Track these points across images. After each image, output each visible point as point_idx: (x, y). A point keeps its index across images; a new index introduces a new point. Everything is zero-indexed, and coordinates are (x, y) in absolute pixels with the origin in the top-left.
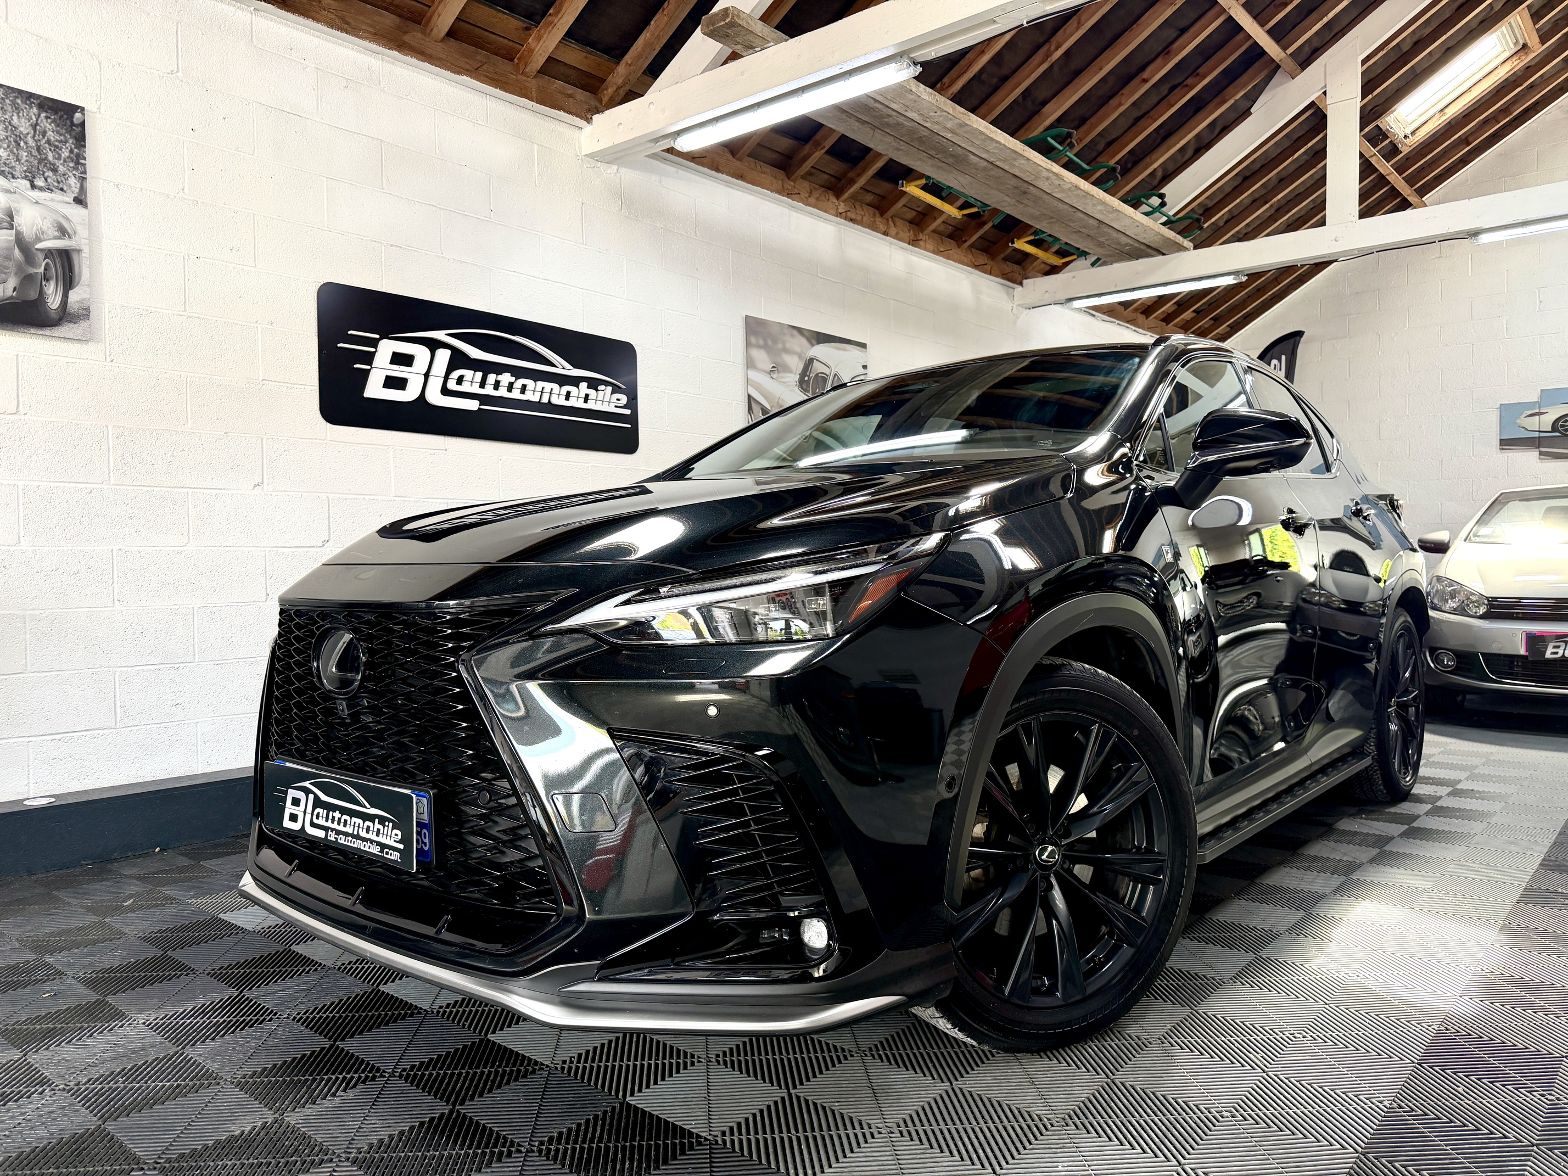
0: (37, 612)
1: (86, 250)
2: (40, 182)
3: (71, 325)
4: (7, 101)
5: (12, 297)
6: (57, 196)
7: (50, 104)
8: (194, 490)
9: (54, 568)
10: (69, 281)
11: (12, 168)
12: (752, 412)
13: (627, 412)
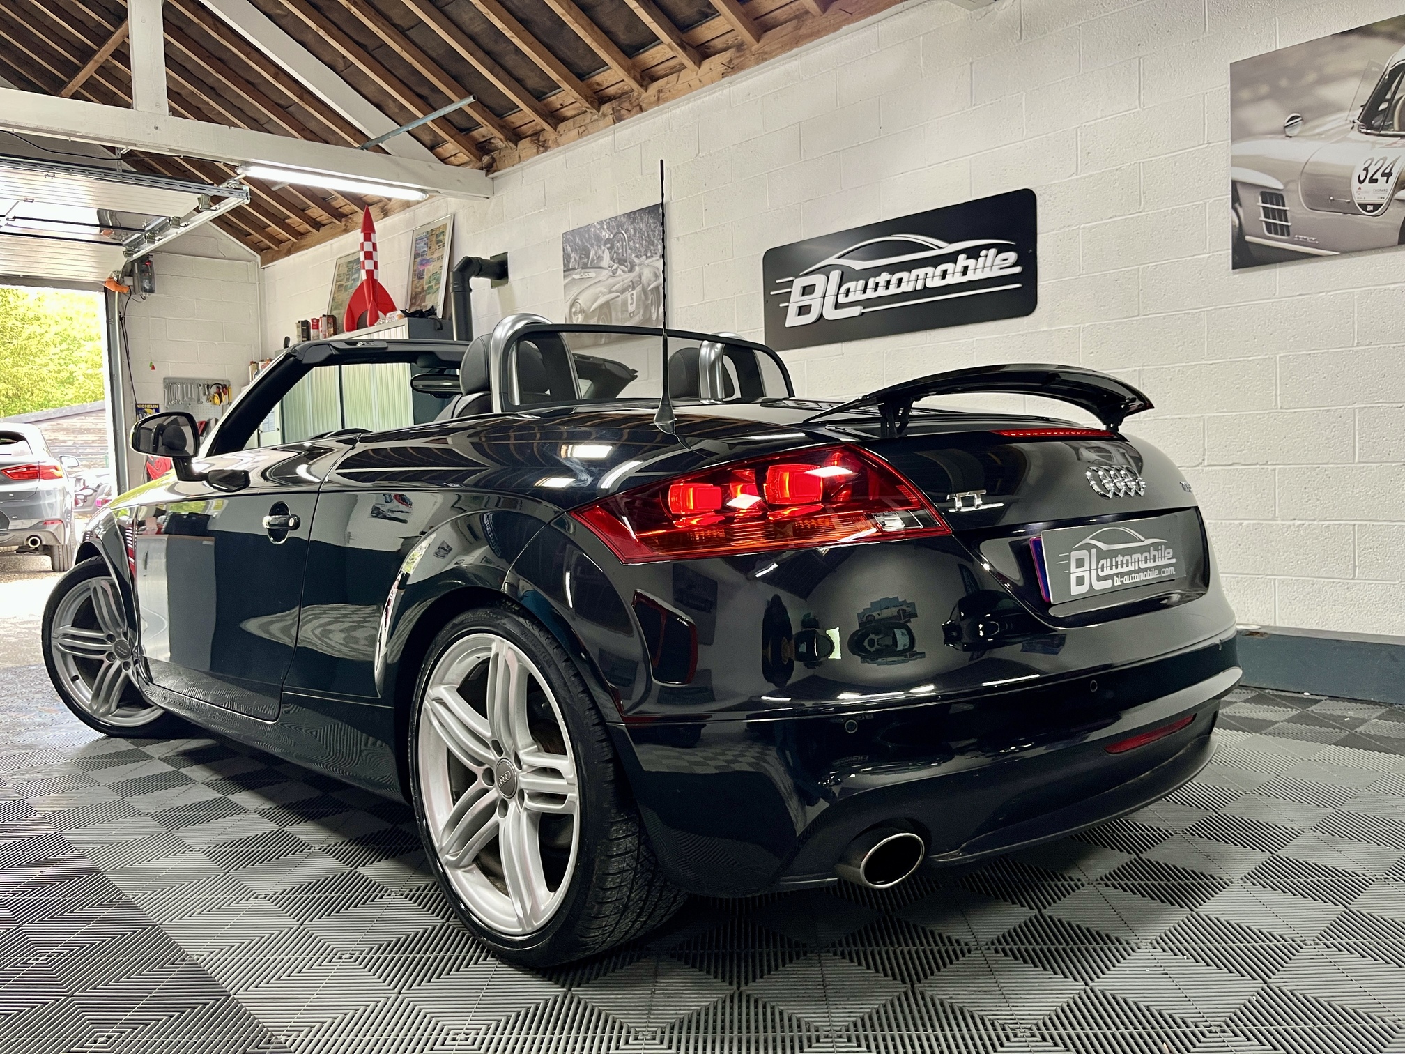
4: (639, 217)
5: (641, 320)
6: (655, 258)
7: (652, 209)
12: (1240, 205)
13: (1017, 270)
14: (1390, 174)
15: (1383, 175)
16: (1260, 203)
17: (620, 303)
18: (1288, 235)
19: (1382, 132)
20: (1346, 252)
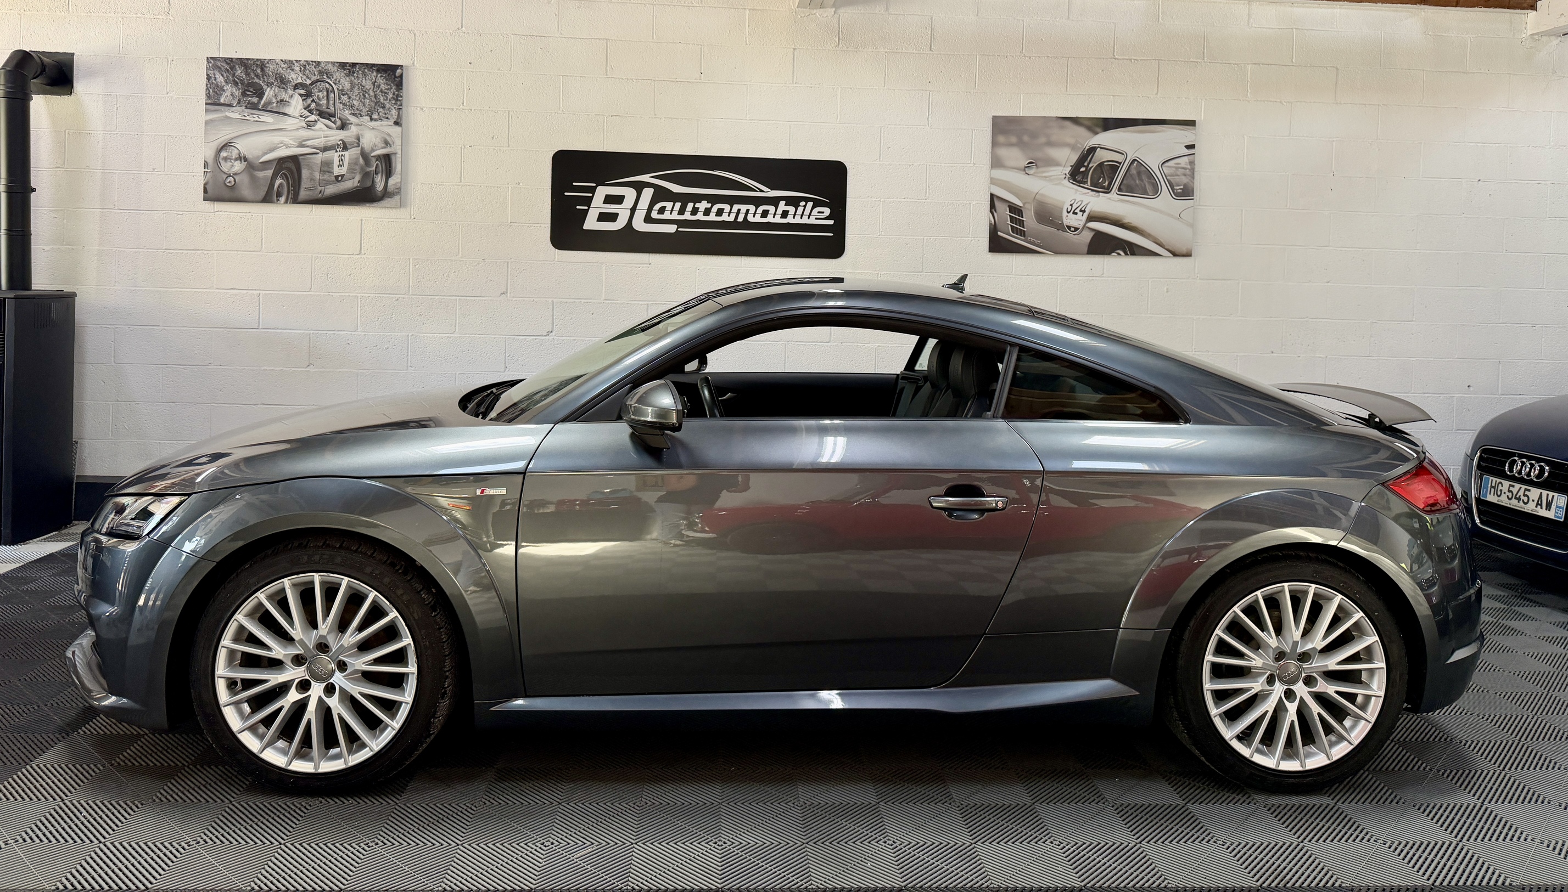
0: (365, 371)
1: (399, 152)
2: (375, 116)
3: (389, 199)
4: (360, 72)
5: (357, 187)
6: (385, 122)
7: (383, 68)
8: (460, 298)
9: (375, 345)
10: (389, 173)
11: (361, 111)
12: (995, 211)
13: (831, 222)
14: (1084, 211)
15: (1081, 211)
16: (1008, 213)
17: (319, 162)
18: (1024, 236)
19: (1081, 185)
20: (1057, 252)
